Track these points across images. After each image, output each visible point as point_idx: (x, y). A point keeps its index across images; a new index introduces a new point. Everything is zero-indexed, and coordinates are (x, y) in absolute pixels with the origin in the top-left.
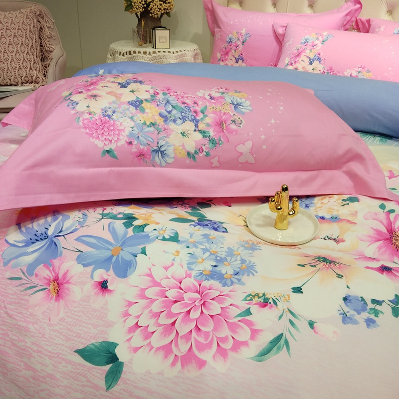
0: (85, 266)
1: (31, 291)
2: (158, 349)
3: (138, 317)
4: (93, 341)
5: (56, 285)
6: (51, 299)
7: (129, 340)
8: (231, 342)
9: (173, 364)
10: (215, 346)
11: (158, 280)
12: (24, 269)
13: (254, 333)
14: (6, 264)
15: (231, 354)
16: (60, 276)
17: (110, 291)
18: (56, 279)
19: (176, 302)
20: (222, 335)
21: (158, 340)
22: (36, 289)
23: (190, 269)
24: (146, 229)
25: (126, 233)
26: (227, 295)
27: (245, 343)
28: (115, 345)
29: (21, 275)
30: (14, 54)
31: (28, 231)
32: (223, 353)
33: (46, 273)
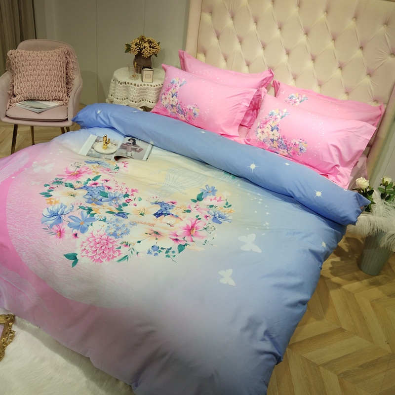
0: (70, 227)
1: (51, 234)
2: (90, 257)
3: (85, 247)
4: (70, 252)
5: (60, 233)
6: (58, 237)
7: (81, 253)
8: (112, 256)
9: (93, 261)
11: (94, 235)
12: (49, 226)
13: (120, 254)
14: (42, 223)
17: (78, 237)
18: (60, 231)
19: (98, 243)
20: (110, 254)
21: (90, 254)
22: (53, 233)
23: (106, 232)
24: (95, 216)
25: (87, 217)
26: (115, 242)
27: (116, 257)
28: (77, 254)
29: (48, 228)
30: (49, 82)
31: (51, 212)
32: (109, 259)
33: (56, 228)
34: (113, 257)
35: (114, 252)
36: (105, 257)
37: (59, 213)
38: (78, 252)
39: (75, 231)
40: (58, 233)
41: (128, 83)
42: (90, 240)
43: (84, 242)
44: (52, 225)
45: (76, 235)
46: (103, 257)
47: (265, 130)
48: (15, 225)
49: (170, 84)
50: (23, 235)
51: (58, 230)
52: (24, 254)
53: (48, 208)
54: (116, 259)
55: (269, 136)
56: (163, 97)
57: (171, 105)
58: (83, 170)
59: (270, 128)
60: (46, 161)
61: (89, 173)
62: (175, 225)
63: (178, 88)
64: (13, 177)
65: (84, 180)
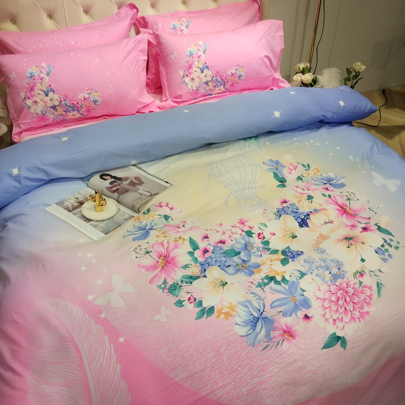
0: (290, 316)
1: (279, 346)
2: (350, 321)
3: (331, 317)
4: (325, 340)
5: (287, 334)
6: (291, 340)
7: (337, 327)
9: (360, 321)
10: (364, 304)
11: (324, 298)
12: (265, 340)
13: (370, 288)
14: (254, 346)
15: (371, 302)
16: (285, 329)
17: (312, 317)
19: (338, 300)
20: (363, 298)
21: (347, 319)
22: (280, 343)
23: (326, 282)
24: (287, 279)
25: (285, 288)
26: (349, 282)
27: (371, 295)
28: (335, 333)
29: (267, 344)
31: (246, 323)
32: (368, 304)
33: (277, 333)
34: (370, 297)
35: (362, 292)
37: (256, 315)
38: (331, 330)
39: (300, 314)
40: (286, 336)
43: (324, 315)
45: (307, 317)
46: (362, 308)
47: (194, 76)
50: (247, 383)
51: (281, 332)
53: (236, 324)
54: (375, 296)
55: (201, 81)
56: (29, 102)
57: (51, 107)
58: (162, 250)
59: (199, 70)
60: (99, 282)
61: (176, 247)
62: (332, 218)
63: (47, 79)
64: (122, 340)
65: (187, 259)
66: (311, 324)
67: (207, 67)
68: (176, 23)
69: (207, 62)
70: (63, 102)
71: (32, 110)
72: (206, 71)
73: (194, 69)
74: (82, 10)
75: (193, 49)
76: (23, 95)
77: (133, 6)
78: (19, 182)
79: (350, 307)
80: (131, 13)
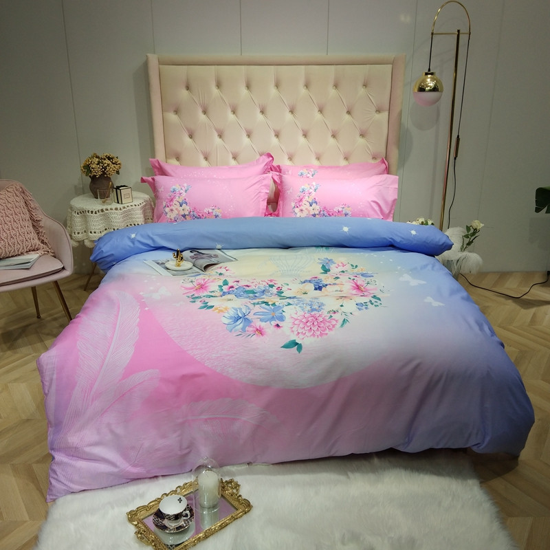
0: (265, 322)
1: (249, 337)
2: (310, 336)
3: (297, 330)
4: (286, 342)
5: (259, 331)
6: (260, 336)
7: (299, 337)
8: (331, 326)
9: (318, 338)
11: (297, 318)
12: (241, 331)
13: (336, 321)
14: (231, 331)
15: (333, 329)
16: (258, 328)
17: (282, 327)
19: (307, 322)
20: (328, 325)
21: (309, 334)
22: (251, 335)
23: (304, 311)
25: (271, 308)
26: (322, 314)
27: (336, 324)
28: (295, 340)
29: (241, 333)
31: (231, 318)
32: (330, 329)
33: (251, 329)
34: (334, 326)
36: (326, 329)
37: (241, 315)
38: (293, 337)
39: (274, 323)
40: (257, 333)
41: (107, 210)
42: (297, 322)
43: (292, 328)
44: (243, 329)
45: (278, 326)
46: (324, 331)
47: (303, 208)
48: (199, 347)
49: (171, 194)
50: (218, 352)
51: (254, 329)
52: (231, 370)
53: (224, 316)
54: (338, 326)
55: (309, 213)
56: (167, 210)
57: (182, 216)
58: (202, 282)
59: (308, 204)
60: (152, 288)
61: (212, 282)
62: (343, 289)
63: (184, 194)
64: (147, 309)
65: (217, 288)
66: (279, 330)
67: (316, 202)
68: (305, 172)
69: (317, 199)
70: (192, 213)
71: (168, 216)
72: (314, 205)
73: (304, 202)
74: (231, 156)
75: (306, 187)
76: (164, 204)
77: (269, 155)
78: (133, 243)
79: (315, 329)
80: (268, 160)
